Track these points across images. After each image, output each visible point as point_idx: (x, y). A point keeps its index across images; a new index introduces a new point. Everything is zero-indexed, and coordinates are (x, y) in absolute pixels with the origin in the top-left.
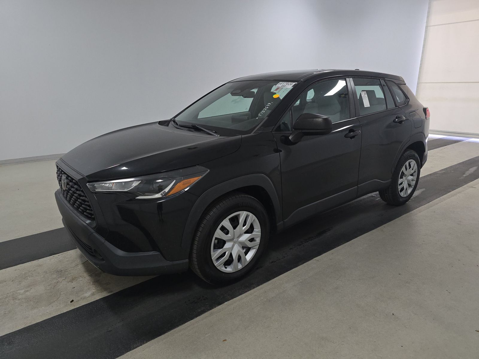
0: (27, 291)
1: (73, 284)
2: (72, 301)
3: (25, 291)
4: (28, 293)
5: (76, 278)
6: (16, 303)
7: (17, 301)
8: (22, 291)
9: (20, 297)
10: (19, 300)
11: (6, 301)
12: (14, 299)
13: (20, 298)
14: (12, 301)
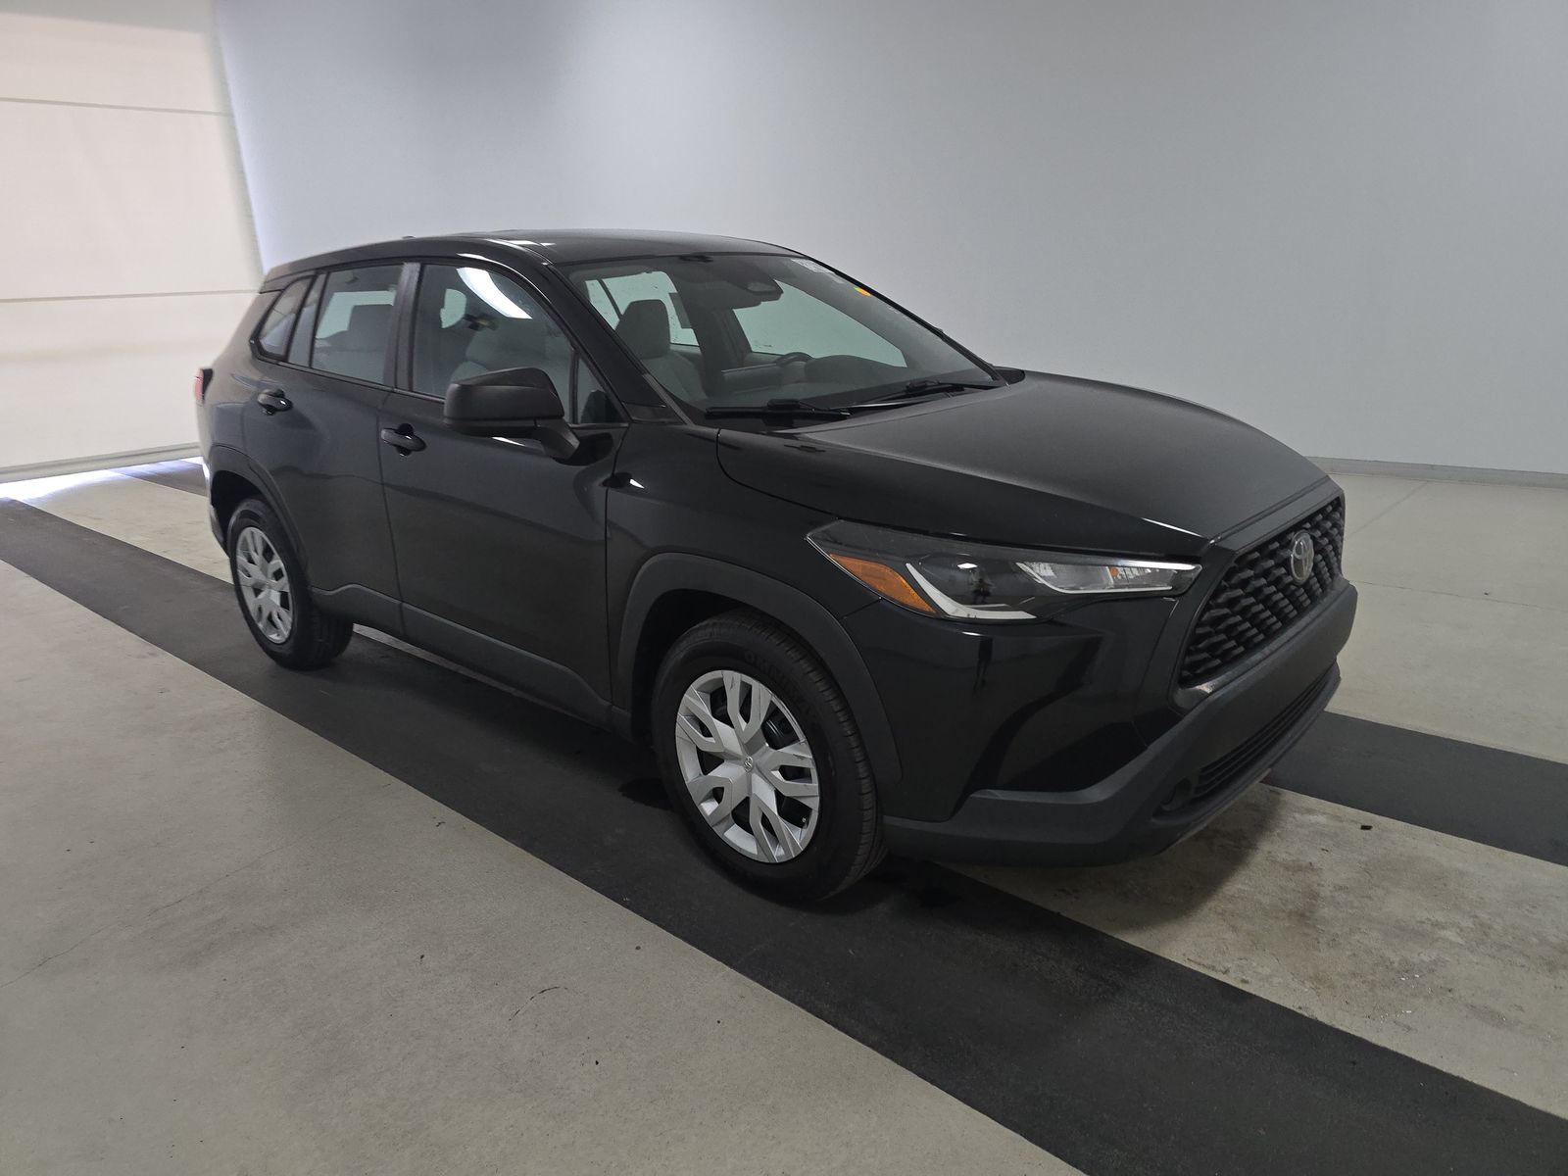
0: (1436, 925)
1: (1314, 860)
2: (1364, 828)
3: (1444, 928)
4: (1439, 917)
5: (1287, 868)
6: (1489, 914)
7: (1484, 916)
8: (1451, 935)
9: (1468, 923)
10: (1476, 917)
11: (1510, 938)
12: (1484, 929)
13: (1472, 919)
14: (1496, 927)
